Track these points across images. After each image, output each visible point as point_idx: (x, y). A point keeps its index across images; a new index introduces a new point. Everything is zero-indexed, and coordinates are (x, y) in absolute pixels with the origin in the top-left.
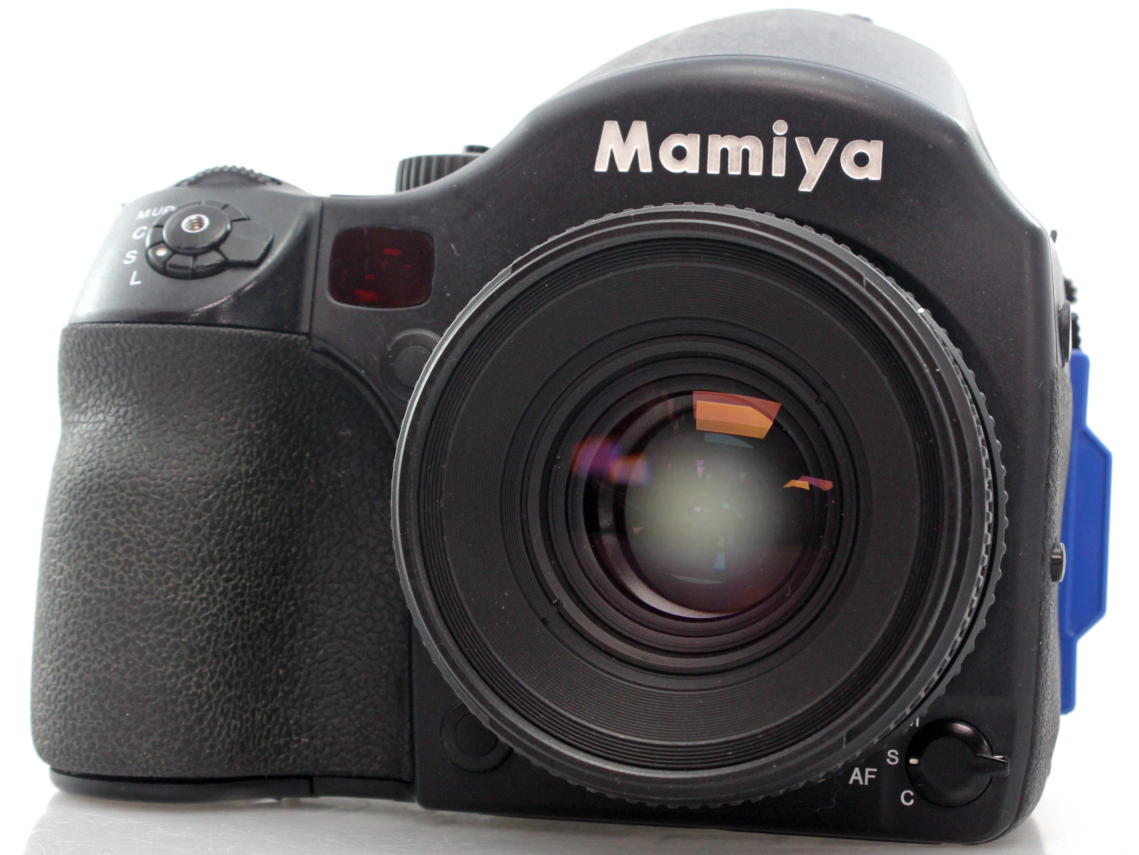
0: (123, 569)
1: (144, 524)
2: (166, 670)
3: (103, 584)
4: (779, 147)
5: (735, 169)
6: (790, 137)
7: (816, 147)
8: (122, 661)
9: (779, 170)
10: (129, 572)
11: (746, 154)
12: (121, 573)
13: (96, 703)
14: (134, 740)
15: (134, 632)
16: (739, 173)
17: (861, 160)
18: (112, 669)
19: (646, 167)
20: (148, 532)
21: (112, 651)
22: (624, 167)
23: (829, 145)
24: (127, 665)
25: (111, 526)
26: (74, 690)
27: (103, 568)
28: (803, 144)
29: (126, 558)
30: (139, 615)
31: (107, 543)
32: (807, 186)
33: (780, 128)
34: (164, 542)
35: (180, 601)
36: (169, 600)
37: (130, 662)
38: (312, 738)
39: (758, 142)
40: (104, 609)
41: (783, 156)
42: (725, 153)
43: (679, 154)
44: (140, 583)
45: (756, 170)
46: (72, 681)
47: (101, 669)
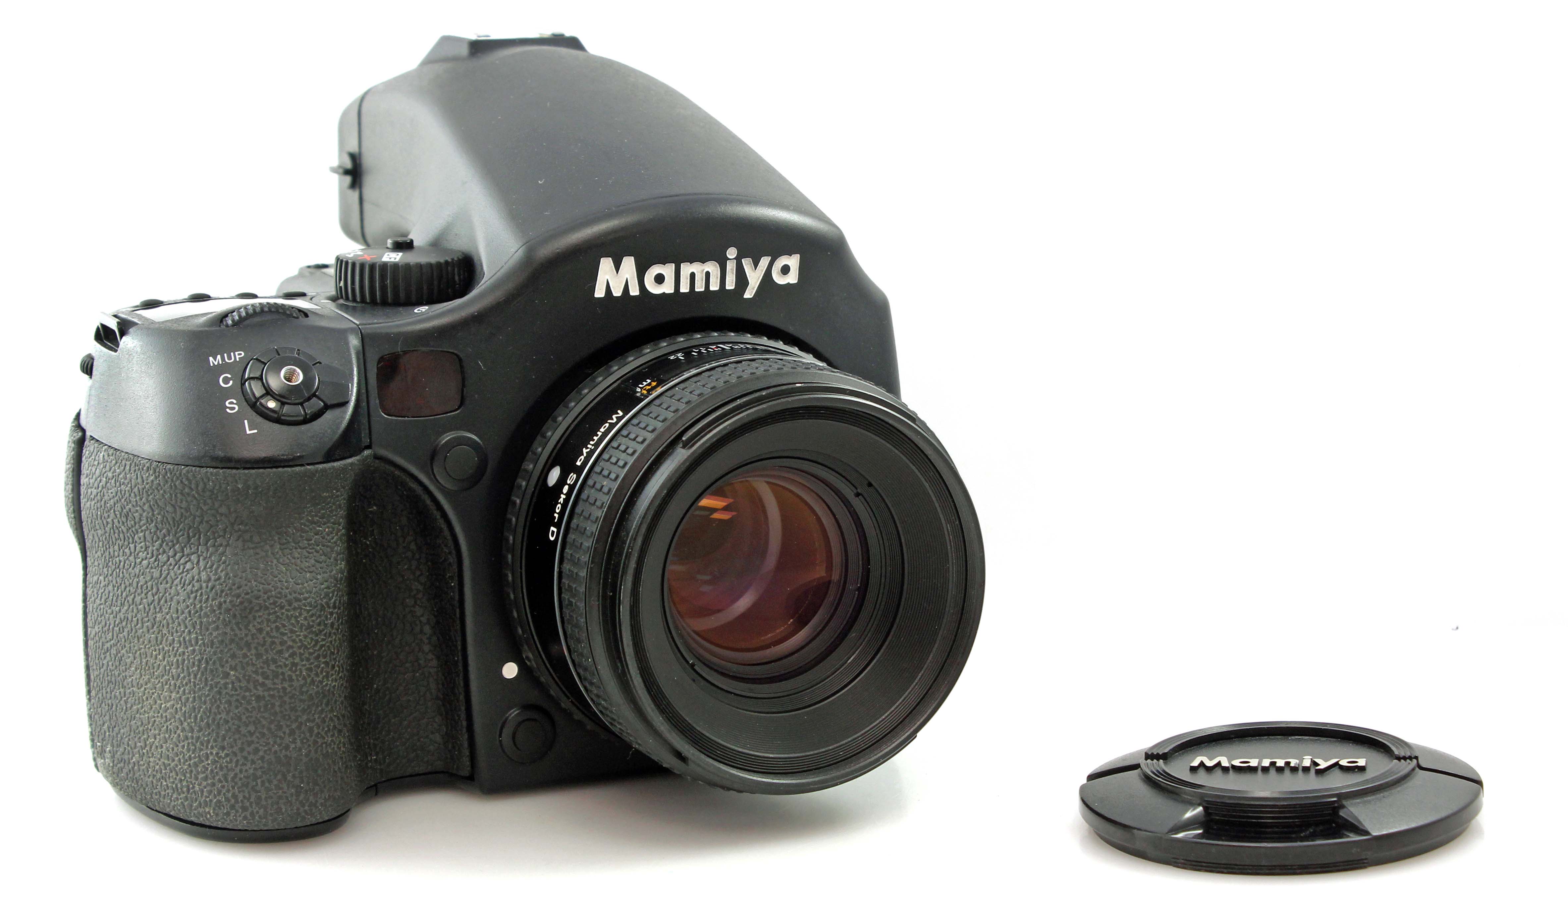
0: (291, 670)
1: (302, 631)
2: (327, 740)
3: (274, 684)
4: (731, 266)
5: (700, 287)
6: (738, 259)
7: (756, 265)
8: (298, 741)
9: (730, 285)
10: (296, 671)
11: (708, 274)
12: (290, 673)
13: (279, 777)
14: (311, 798)
15: (305, 717)
16: (703, 290)
17: (785, 270)
18: (291, 749)
19: (634, 291)
20: (305, 637)
21: (290, 735)
22: (617, 292)
23: (765, 261)
24: (302, 743)
25: (275, 637)
26: (255, 769)
27: (273, 671)
28: (747, 263)
29: (292, 661)
30: (306, 703)
31: (274, 651)
32: (749, 294)
33: (732, 253)
34: (317, 642)
35: (330, 685)
36: (324, 686)
37: (305, 741)
38: (377, 754)
39: (716, 265)
40: (277, 704)
41: (733, 274)
42: (693, 276)
43: (660, 279)
44: (304, 678)
45: (714, 286)
46: (253, 762)
47: (281, 750)
